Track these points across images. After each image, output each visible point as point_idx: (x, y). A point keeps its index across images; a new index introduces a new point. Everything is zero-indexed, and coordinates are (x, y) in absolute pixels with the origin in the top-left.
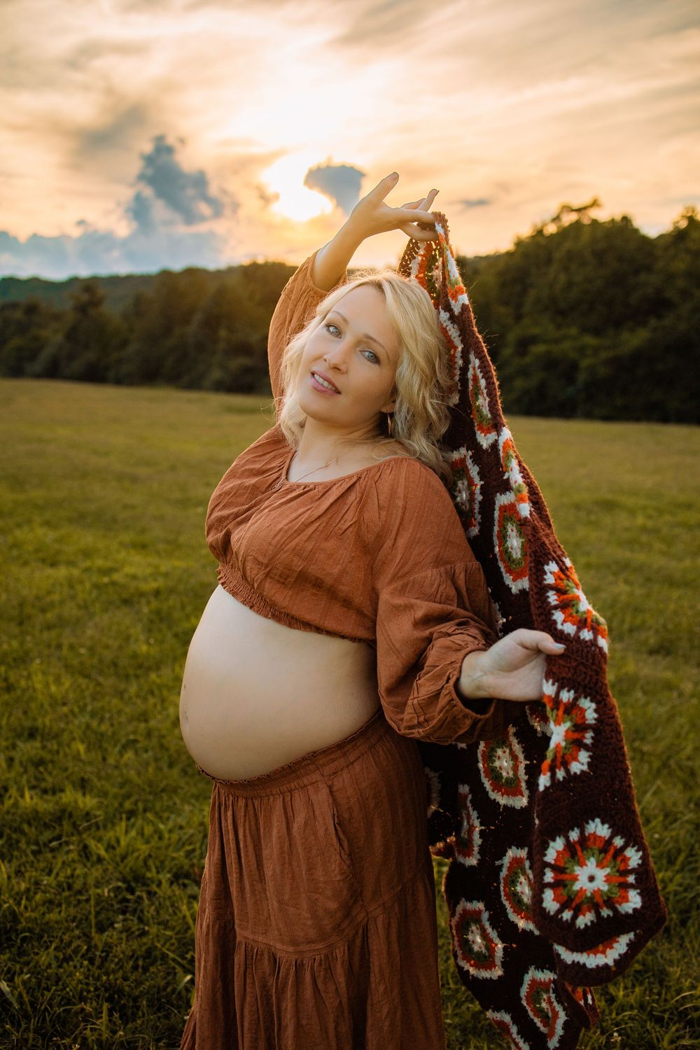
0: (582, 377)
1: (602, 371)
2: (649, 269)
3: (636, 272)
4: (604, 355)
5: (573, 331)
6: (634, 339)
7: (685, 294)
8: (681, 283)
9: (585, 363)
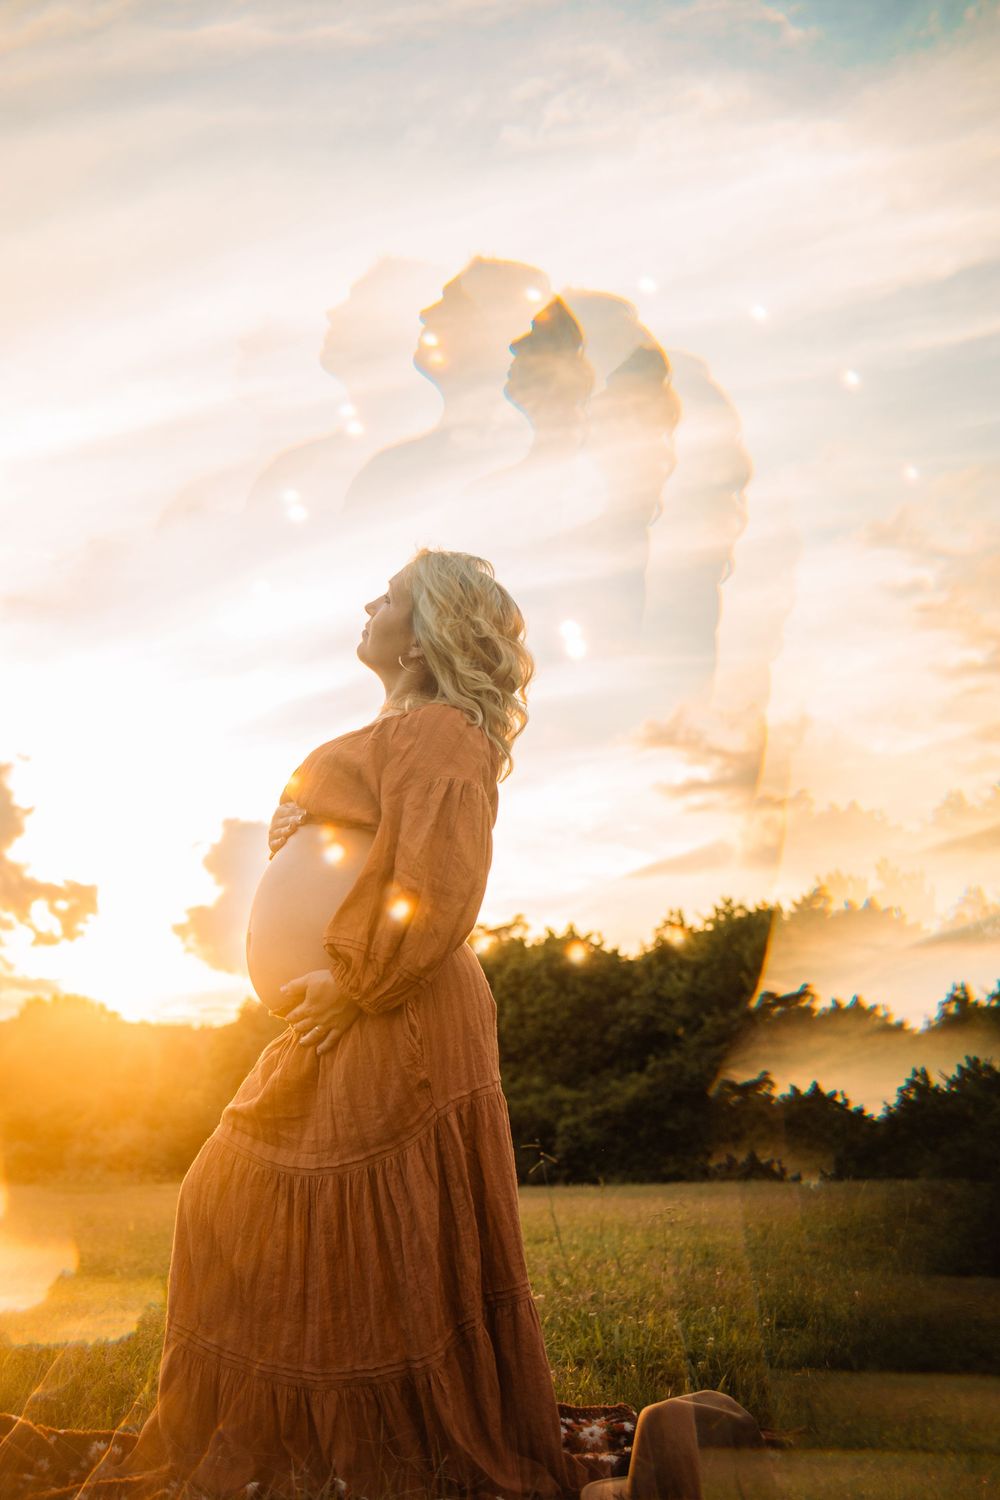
0: (560, 1145)
1: (591, 1134)
2: (627, 994)
3: (613, 1000)
4: (588, 1112)
5: (537, 1081)
6: (630, 1088)
7: (693, 1024)
8: (681, 1009)
9: (562, 1124)
